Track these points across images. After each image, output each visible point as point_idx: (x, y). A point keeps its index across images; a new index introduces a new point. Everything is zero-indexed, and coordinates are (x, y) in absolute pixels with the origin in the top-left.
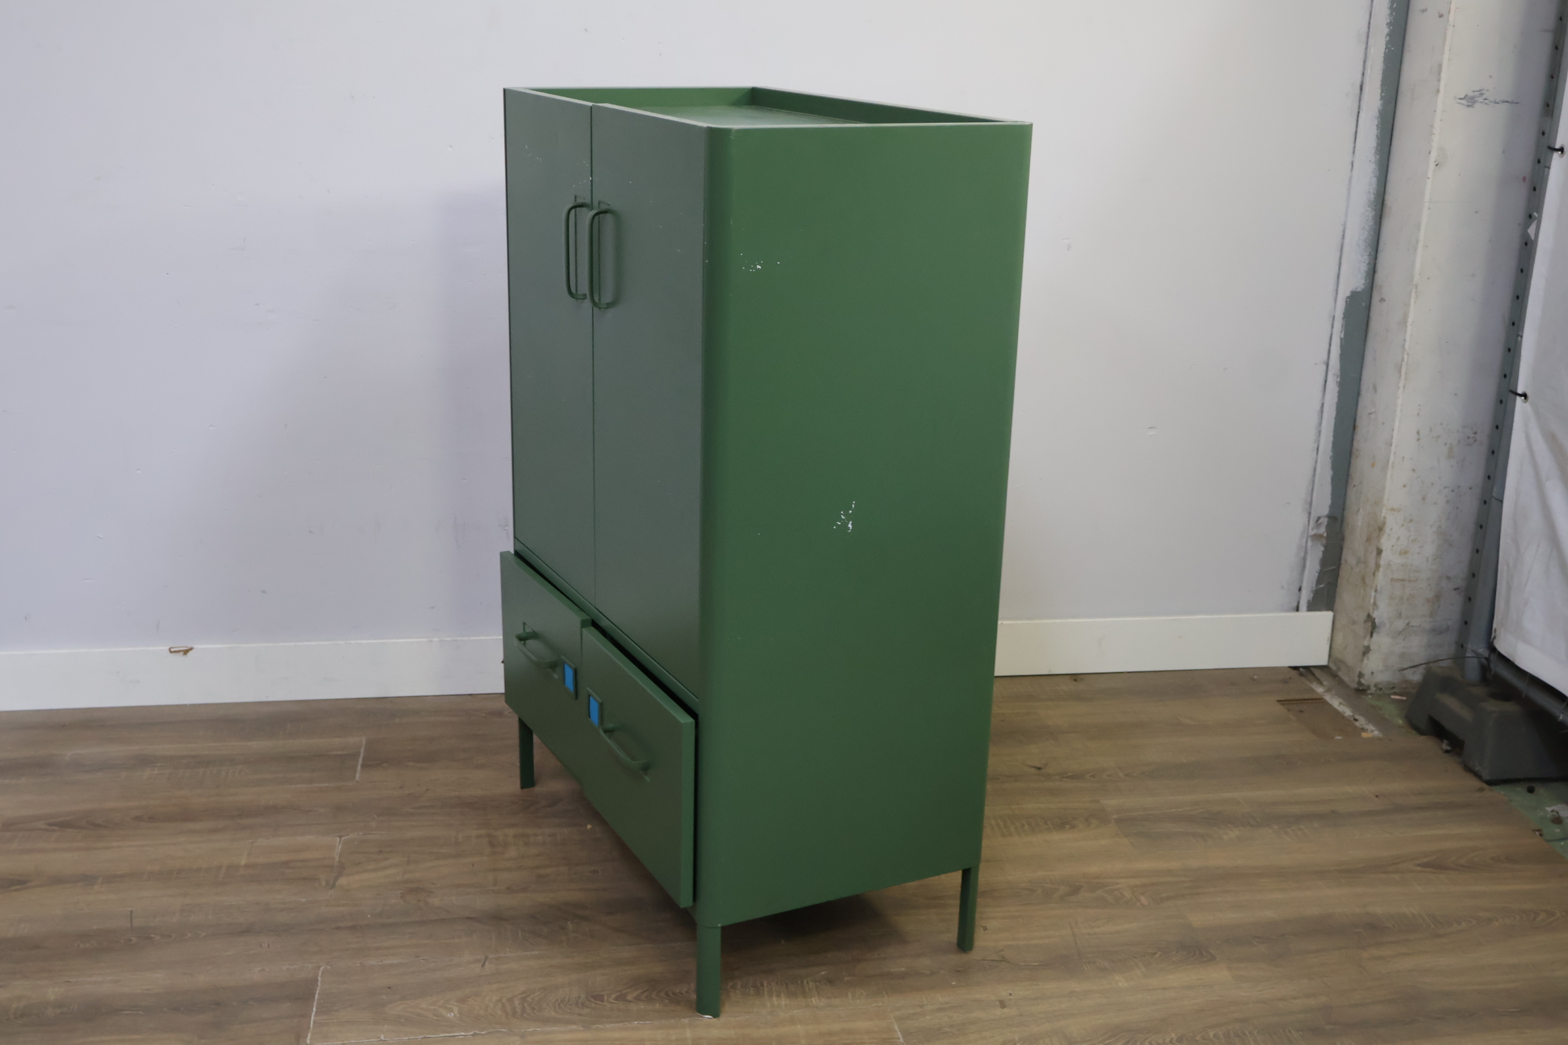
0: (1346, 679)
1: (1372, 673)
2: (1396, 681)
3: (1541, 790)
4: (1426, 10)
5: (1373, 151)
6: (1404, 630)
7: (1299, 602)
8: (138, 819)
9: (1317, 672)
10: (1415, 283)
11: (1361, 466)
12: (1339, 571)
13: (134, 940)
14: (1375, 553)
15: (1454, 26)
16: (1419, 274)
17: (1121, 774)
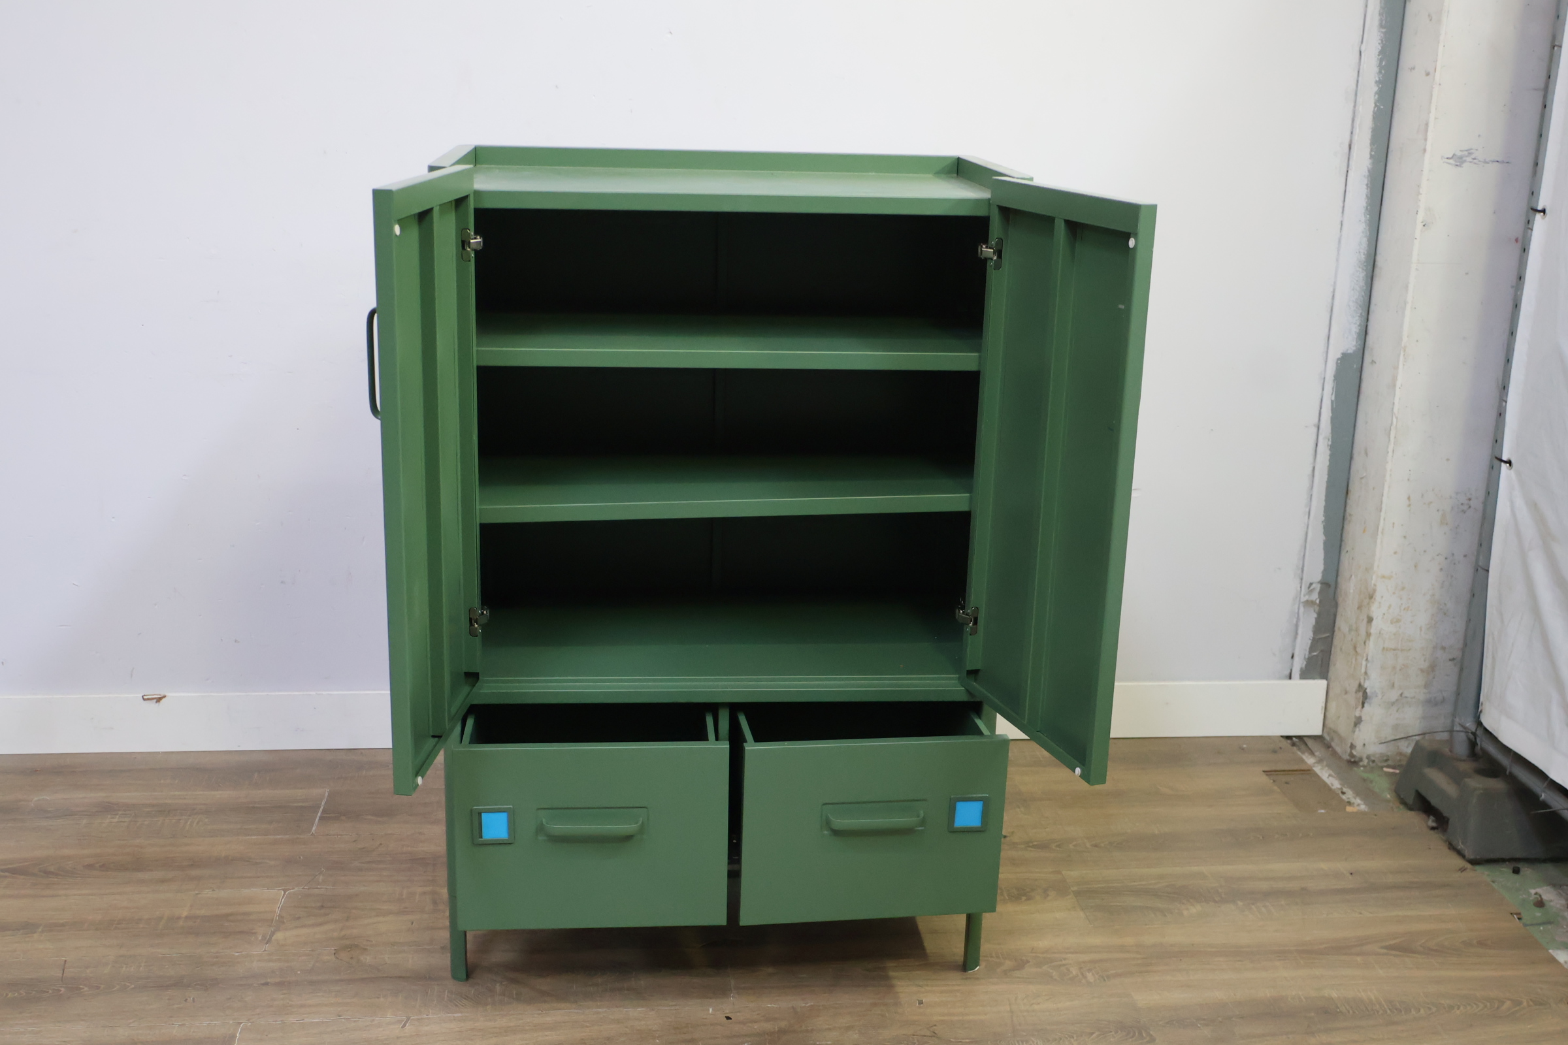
0: (1338, 749)
1: (1364, 745)
2: (1389, 753)
3: (1526, 871)
4: (1414, 68)
5: (1363, 211)
6: (1397, 700)
7: (1291, 670)
8: (90, 867)
9: (1310, 743)
10: (1403, 345)
11: (1353, 530)
12: (1332, 638)
13: (63, 989)
14: (1365, 620)
15: (1440, 84)
16: (1408, 337)
17: (1088, 845)
